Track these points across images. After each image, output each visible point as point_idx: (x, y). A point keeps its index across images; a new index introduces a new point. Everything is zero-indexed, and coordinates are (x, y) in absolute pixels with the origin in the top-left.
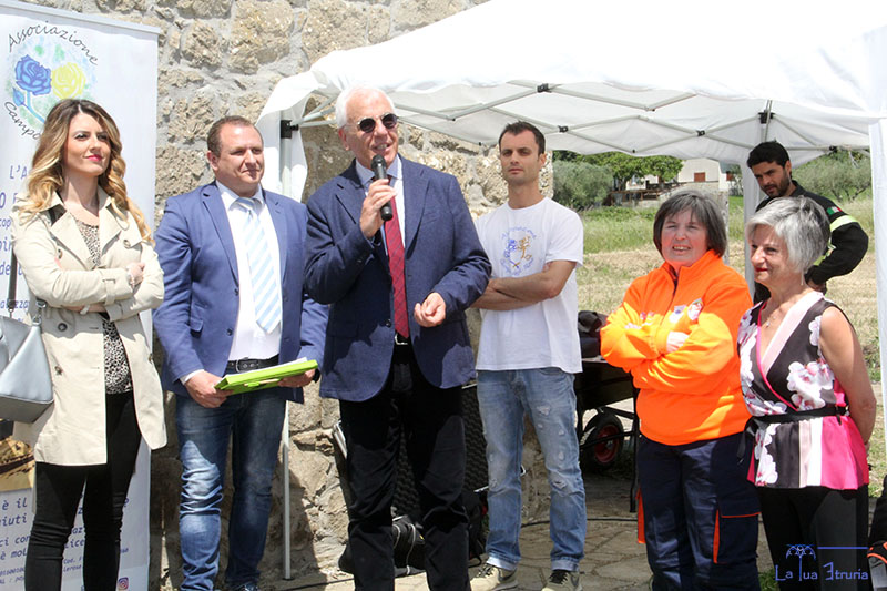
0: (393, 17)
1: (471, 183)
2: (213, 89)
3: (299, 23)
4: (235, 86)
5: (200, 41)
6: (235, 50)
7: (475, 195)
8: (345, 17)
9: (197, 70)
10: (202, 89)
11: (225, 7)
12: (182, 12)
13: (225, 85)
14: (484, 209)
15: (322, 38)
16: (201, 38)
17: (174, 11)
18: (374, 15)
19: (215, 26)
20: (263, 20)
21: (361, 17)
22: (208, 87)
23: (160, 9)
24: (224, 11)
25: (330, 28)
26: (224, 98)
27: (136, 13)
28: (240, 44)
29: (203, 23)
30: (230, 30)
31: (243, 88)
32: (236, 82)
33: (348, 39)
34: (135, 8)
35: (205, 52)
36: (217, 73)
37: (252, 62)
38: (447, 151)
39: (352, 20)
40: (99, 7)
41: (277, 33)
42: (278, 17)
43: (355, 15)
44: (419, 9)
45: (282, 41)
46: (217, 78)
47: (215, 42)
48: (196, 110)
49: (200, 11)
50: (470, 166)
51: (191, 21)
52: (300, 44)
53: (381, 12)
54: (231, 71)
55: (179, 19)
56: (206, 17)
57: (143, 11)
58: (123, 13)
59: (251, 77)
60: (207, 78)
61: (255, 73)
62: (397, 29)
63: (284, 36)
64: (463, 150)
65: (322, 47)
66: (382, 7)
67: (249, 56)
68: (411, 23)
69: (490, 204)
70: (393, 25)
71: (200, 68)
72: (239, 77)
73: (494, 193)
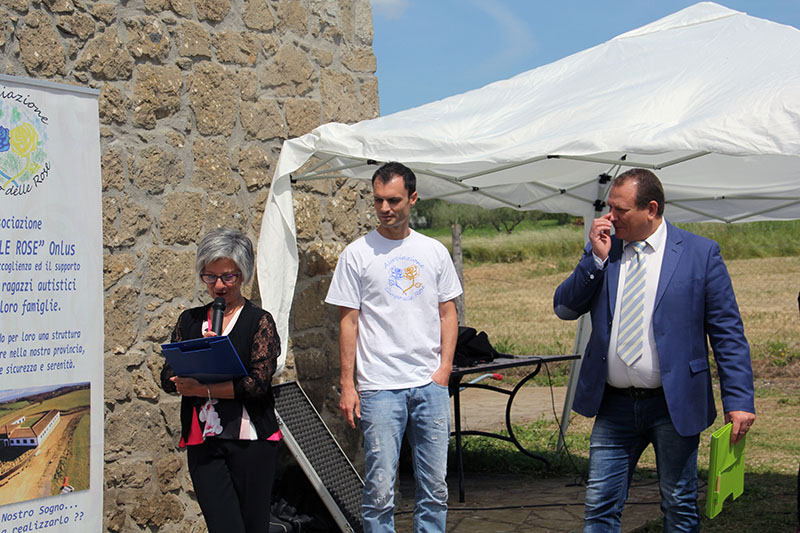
0: (259, 79)
1: (323, 221)
2: (122, 143)
3: (187, 84)
4: (138, 140)
5: (110, 102)
6: (138, 108)
7: (327, 231)
8: (223, 79)
9: (108, 126)
10: (112, 144)
11: (128, 71)
12: (95, 76)
13: (132, 140)
14: (334, 243)
15: (205, 97)
16: (111, 99)
17: (88, 75)
18: (245, 77)
19: (121, 88)
20: (159, 82)
21: (235, 79)
22: (117, 141)
23: (77, 74)
24: (128, 74)
25: (211, 88)
26: (130, 150)
27: (58, 77)
28: (142, 103)
29: (112, 85)
30: (133, 91)
31: (145, 141)
32: (139, 136)
33: (225, 98)
34: (57, 73)
35: (115, 111)
36: (123, 128)
37: (152, 118)
38: (304, 194)
39: (228, 82)
40: (28, 73)
41: (170, 93)
42: (171, 79)
43: (230, 76)
44: (279, 71)
45: (174, 100)
46: (124, 133)
47: (122, 102)
48: (109, 162)
49: (109, 76)
50: (323, 206)
51: (101, 83)
52: (188, 102)
53: (250, 74)
54: (135, 127)
55: (93, 82)
56: (114, 80)
57: (63, 76)
58: (48, 77)
59: (151, 131)
60: (116, 134)
61: (154, 128)
62: (262, 88)
63: (175, 95)
64: (316, 192)
65: (205, 105)
66: (251, 69)
67: (149, 113)
68: (274, 84)
69: (337, 238)
70: (260, 85)
71: (110, 124)
72: (142, 132)
73: (341, 229)
